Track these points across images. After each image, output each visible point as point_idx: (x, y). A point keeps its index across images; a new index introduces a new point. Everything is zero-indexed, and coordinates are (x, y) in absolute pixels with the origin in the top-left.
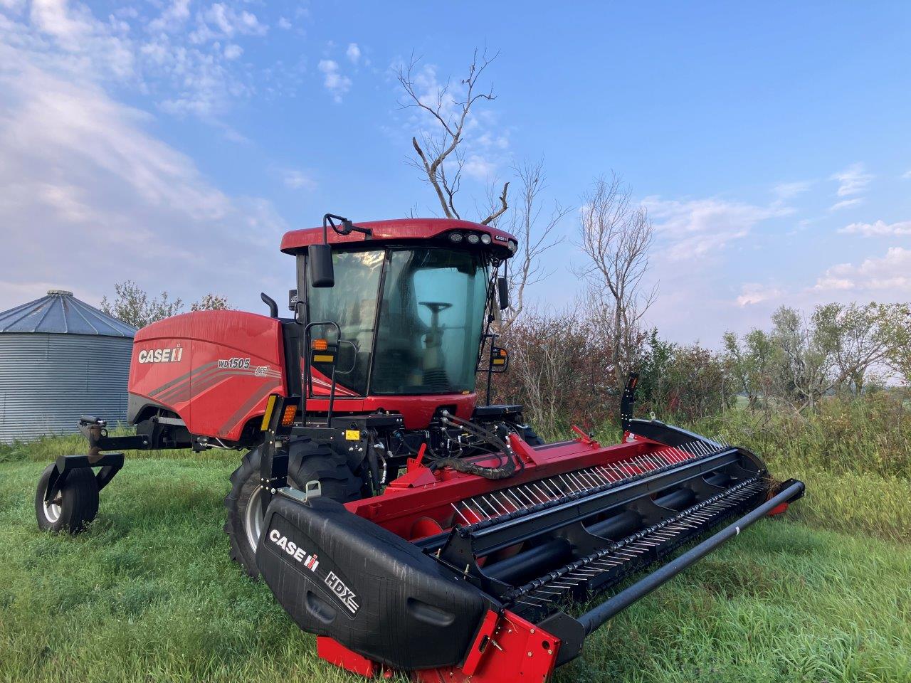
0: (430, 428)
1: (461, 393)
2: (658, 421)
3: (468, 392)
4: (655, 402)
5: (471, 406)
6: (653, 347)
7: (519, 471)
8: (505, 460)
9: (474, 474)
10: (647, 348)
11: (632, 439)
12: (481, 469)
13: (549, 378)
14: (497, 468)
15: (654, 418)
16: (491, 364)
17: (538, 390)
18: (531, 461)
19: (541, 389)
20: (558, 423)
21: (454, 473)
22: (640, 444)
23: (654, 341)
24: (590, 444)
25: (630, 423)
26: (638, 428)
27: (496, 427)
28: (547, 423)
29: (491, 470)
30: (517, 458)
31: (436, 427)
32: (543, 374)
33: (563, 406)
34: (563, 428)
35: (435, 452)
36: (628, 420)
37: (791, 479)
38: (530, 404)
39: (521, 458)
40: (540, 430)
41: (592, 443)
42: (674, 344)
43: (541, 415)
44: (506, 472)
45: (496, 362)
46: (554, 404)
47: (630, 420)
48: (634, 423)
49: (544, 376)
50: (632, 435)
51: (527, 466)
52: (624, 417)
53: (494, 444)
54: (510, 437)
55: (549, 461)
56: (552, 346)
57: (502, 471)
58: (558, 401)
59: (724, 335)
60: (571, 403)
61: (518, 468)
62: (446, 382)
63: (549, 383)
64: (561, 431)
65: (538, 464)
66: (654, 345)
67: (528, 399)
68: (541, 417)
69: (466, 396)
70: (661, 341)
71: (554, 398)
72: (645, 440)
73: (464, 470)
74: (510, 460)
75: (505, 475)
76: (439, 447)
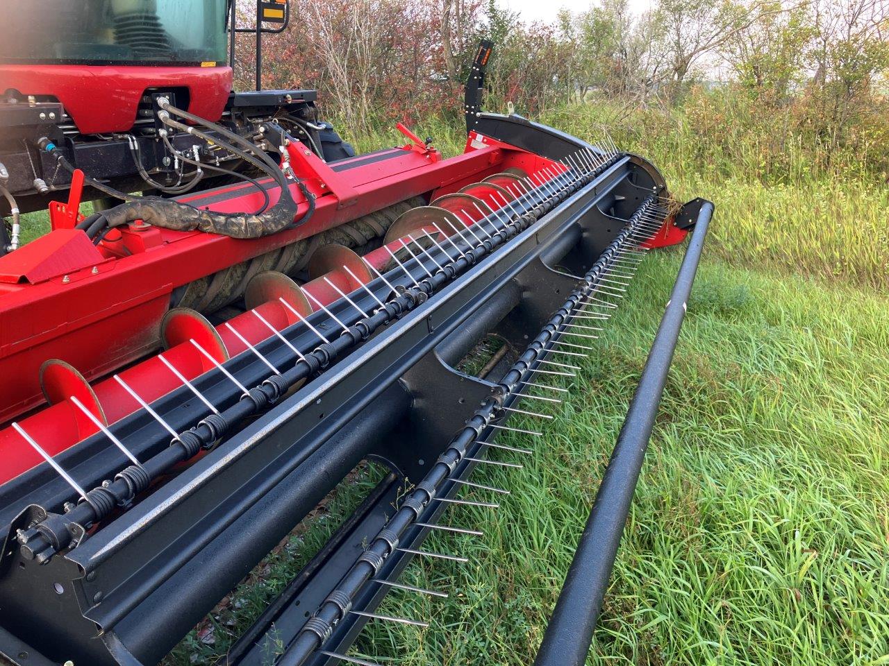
0: (136, 131)
1: (198, 65)
2: (518, 116)
3: (213, 64)
4: (490, 91)
5: (222, 90)
6: (491, 18)
7: (304, 215)
8: (276, 193)
9: (204, 232)
10: (483, 19)
11: (480, 144)
12: (222, 219)
13: (358, 56)
14: (257, 215)
15: (511, 110)
16: (260, 17)
17: (345, 74)
18: (328, 193)
19: (349, 73)
20: (372, 118)
21: (153, 237)
22: (493, 152)
23: (492, 10)
24: (426, 154)
25: (477, 119)
26: (490, 127)
27: (262, 129)
28: (359, 118)
29: (242, 220)
30: (301, 188)
31: (151, 130)
32: (351, 51)
33: (378, 94)
34: (379, 125)
35: (151, 176)
36: (475, 113)
37: (698, 198)
38: (336, 94)
39: (308, 188)
40: (349, 127)
41: (429, 152)
42: (516, 14)
43: (349, 107)
44: (275, 221)
45: (268, 13)
46: (367, 93)
47: (478, 114)
48: (484, 118)
49: (353, 55)
50: (480, 137)
51: (321, 203)
52: (470, 110)
53: (255, 163)
54: (288, 147)
55: (362, 190)
56: (363, 14)
57: (267, 221)
58: (371, 89)
59: (559, 12)
60: (389, 92)
61: (301, 209)
62: (159, 41)
63: (360, 65)
64: (376, 129)
65: (341, 197)
66: (492, 15)
67: (333, 88)
68: (349, 111)
69: (208, 70)
70: (501, 9)
71: (367, 84)
72: (500, 144)
73: (181, 225)
74: (286, 194)
75: (273, 228)
76: (161, 165)
